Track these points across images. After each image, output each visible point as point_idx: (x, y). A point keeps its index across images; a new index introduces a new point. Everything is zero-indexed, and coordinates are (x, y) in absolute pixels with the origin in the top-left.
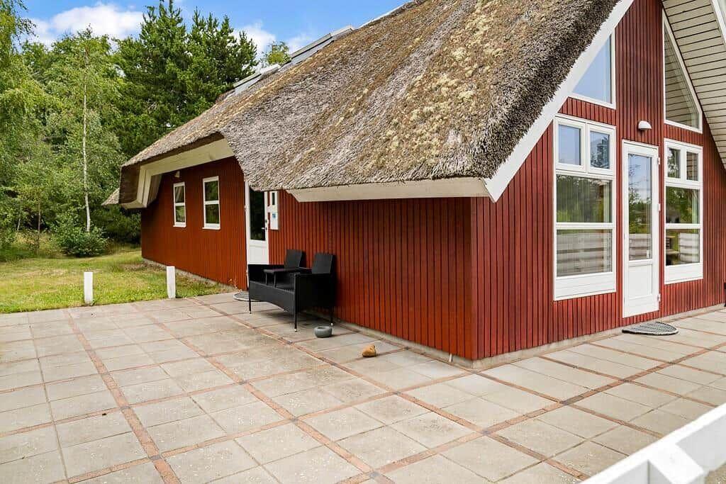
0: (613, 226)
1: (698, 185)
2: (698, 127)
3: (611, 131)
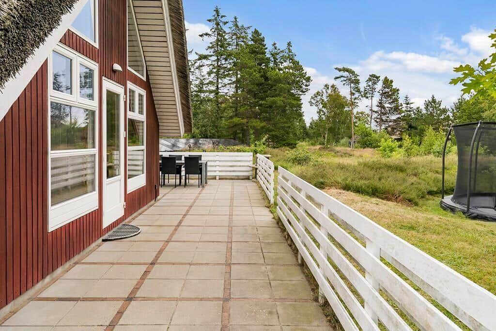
0: (96, 151)
1: (143, 118)
2: (144, 77)
3: (95, 67)
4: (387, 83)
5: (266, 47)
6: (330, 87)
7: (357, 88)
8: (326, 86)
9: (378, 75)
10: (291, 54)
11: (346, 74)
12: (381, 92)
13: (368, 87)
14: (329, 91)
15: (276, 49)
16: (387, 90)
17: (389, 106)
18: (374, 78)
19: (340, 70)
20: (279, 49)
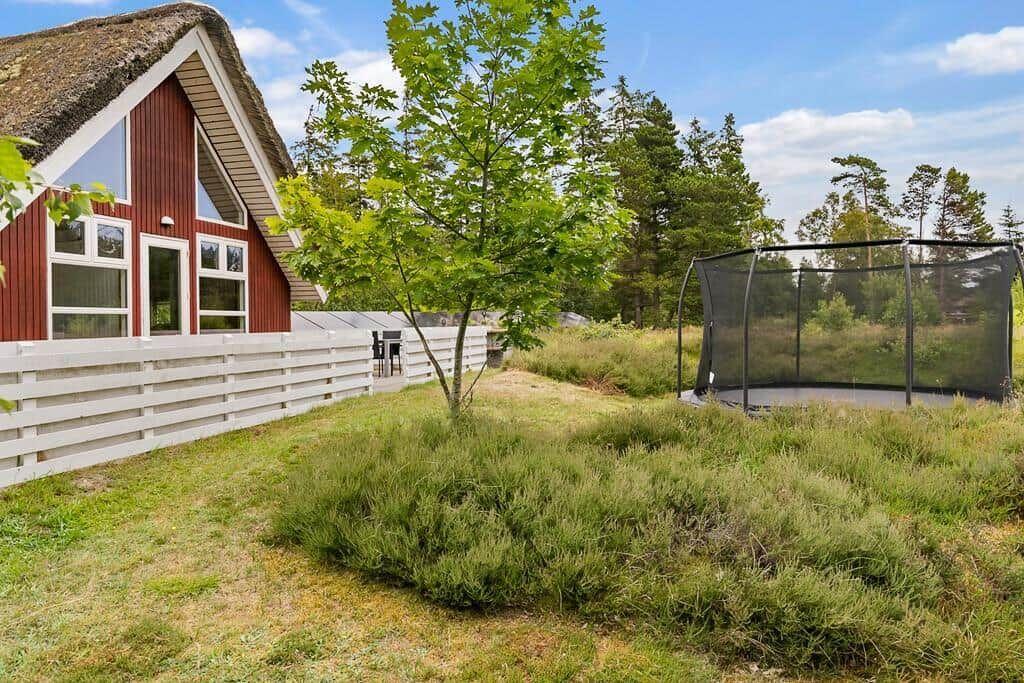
0: (129, 311)
1: (243, 276)
2: (243, 224)
3: (126, 225)
4: (957, 182)
5: (676, 129)
6: (841, 199)
7: (880, 197)
8: (832, 196)
9: (936, 167)
10: (733, 138)
11: (856, 170)
12: (942, 202)
13: (913, 195)
14: (840, 208)
15: (698, 132)
16: (957, 197)
17: (964, 232)
18: (928, 174)
19: (843, 162)
20: (705, 132)
